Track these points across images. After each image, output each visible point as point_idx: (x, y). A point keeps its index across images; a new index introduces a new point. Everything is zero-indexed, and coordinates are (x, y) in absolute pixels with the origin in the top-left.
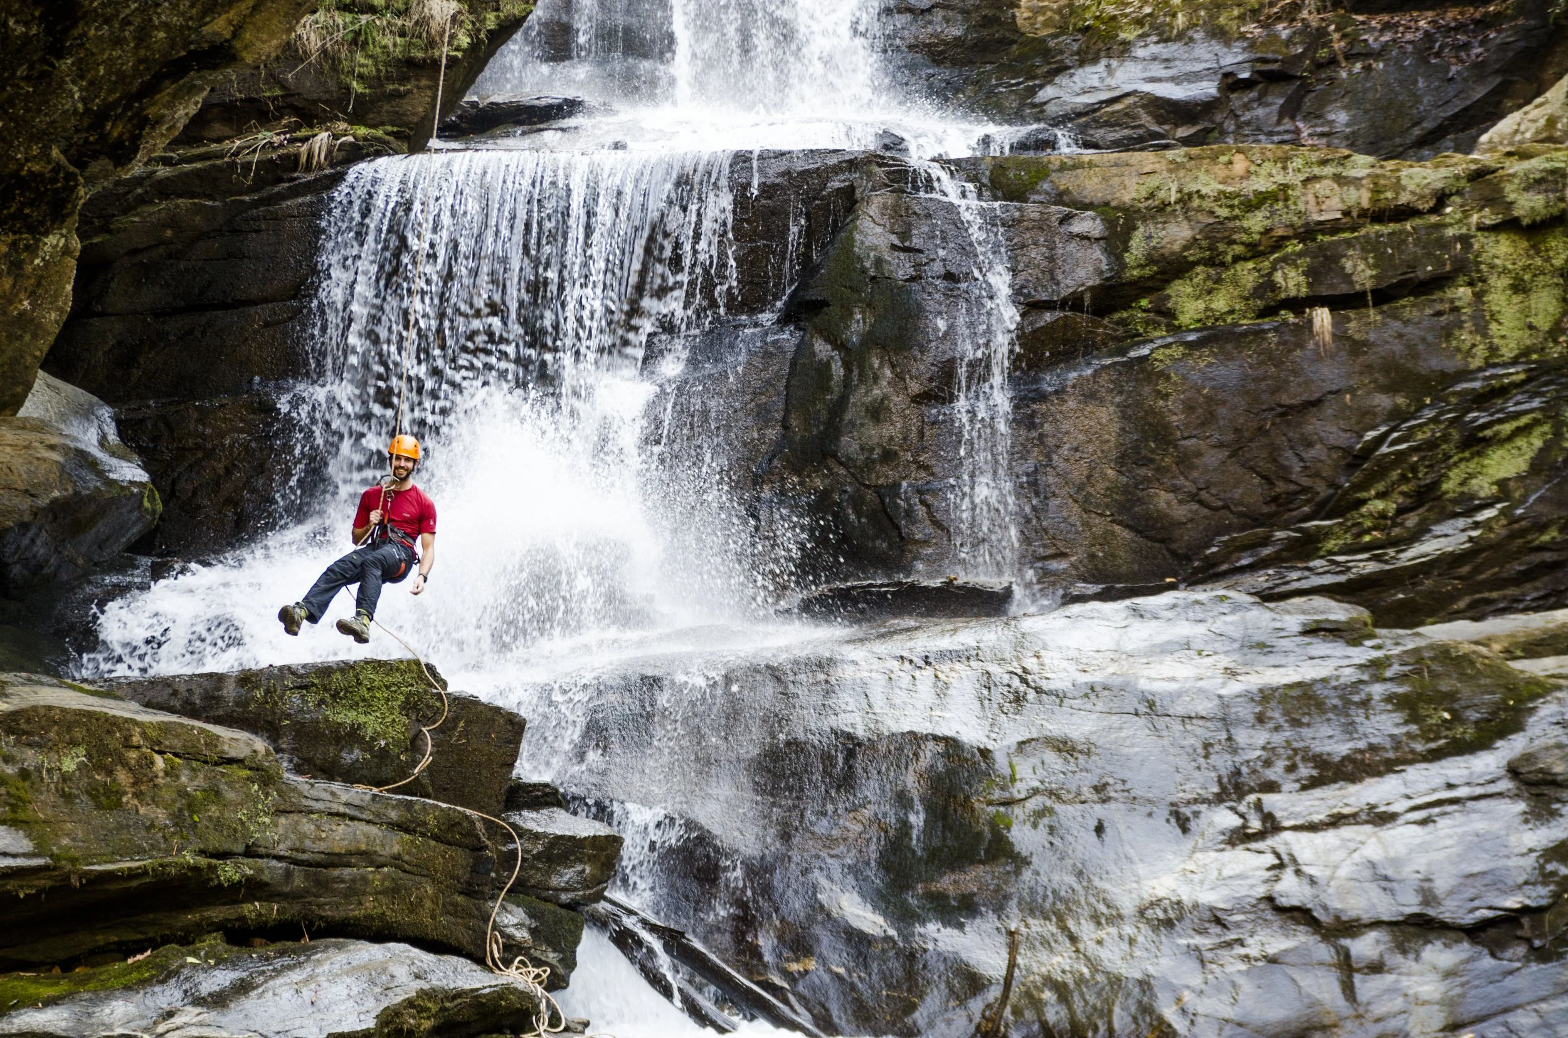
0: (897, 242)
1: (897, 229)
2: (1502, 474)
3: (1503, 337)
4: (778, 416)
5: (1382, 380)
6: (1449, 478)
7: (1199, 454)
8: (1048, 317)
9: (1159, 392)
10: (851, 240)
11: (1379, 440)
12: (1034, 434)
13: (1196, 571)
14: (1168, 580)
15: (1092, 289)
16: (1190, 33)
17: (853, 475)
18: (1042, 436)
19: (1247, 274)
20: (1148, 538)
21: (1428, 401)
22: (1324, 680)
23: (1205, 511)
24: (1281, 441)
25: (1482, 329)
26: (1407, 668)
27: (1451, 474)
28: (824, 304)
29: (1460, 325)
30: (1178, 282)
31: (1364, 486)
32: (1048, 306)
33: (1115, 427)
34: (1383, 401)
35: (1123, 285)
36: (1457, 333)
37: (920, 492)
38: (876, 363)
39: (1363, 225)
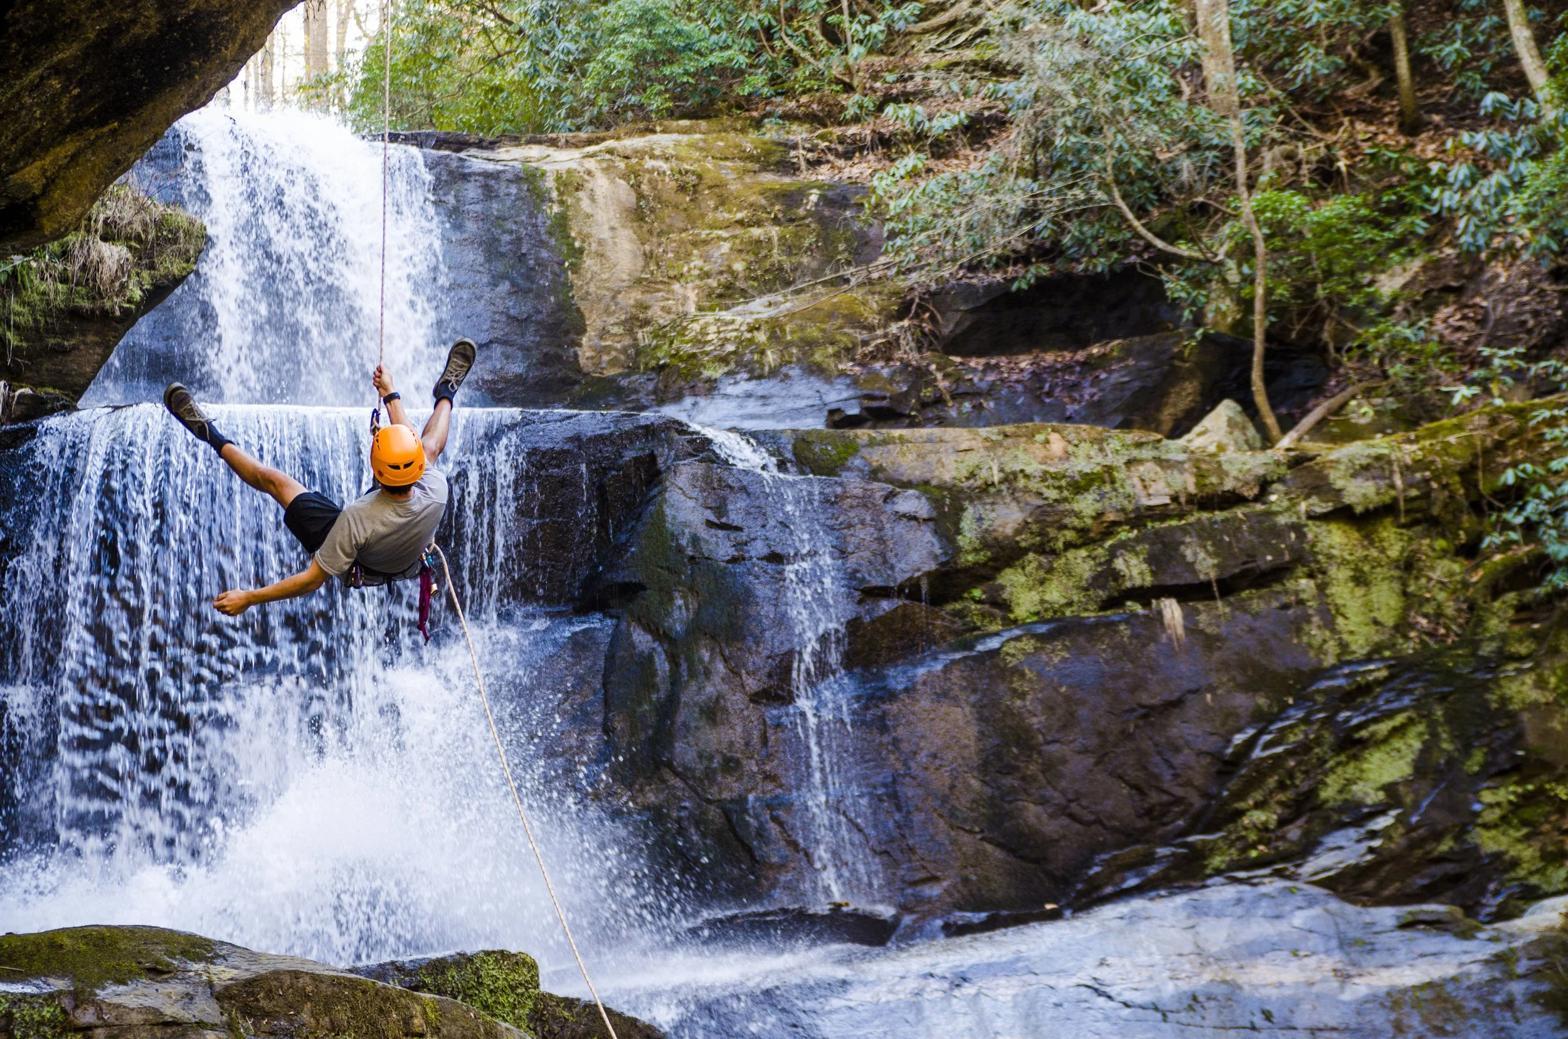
0: (713, 518)
1: (711, 502)
2: (1387, 778)
3: (1352, 633)
4: (598, 719)
5: (1240, 679)
6: (1325, 784)
7: (1064, 761)
8: (885, 605)
9: (1015, 691)
10: (661, 515)
11: (1250, 744)
12: (886, 739)
13: (1081, 894)
14: (1049, 907)
15: (928, 574)
16: (784, 370)
17: (692, 788)
18: (896, 742)
19: (1082, 563)
20: (1022, 858)
21: (1291, 701)
22: (1454, 979)
23: (1077, 826)
24: (1146, 745)
25: (1329, 623)
26: (1538, 963)
27: (1329, 780)
28: (639, 587)
29: (1307, 619)
30: (1008, 571)
31: (1241, 795)
32: (884, 592)
33: (973, 730)
34: (1242, 701)
35: (958, 571)
36: (1306, 627)
37: (769, 806)
38: (706, 656)
39: (1190, 513)
